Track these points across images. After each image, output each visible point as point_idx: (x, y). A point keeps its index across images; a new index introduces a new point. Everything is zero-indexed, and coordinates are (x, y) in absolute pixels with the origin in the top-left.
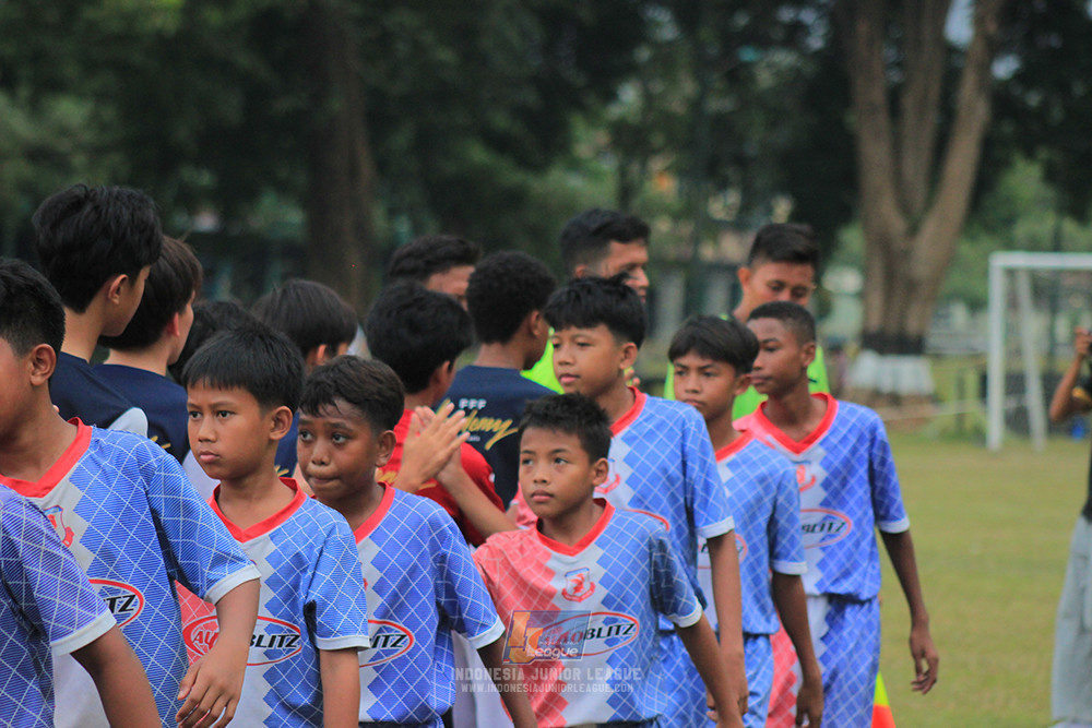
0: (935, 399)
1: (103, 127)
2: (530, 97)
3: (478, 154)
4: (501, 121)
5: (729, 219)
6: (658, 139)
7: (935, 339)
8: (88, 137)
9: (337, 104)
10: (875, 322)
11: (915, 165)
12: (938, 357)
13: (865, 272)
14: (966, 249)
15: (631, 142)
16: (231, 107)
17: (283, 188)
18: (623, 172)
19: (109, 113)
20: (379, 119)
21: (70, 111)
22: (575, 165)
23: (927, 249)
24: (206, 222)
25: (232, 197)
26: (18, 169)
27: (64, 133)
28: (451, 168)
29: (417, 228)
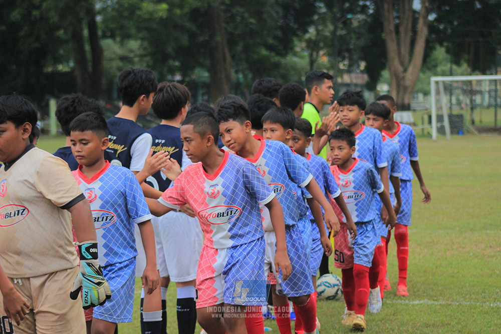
0: (415, 124)
1: (145, 49)
2: (279, 33)
3: (264, 52)
4: (270, 41)
5: (346, 68)
6: (321, 45)
7: (413, 105)
8: (138, 52)
9: (218, 38)
11: (405, 50)
12: (414, 111)
13: (390, 85)
14: (422, 76)
15: (313, 46)
16: (185, 40)
17: (202, 66)
18: (311, 55)
19: (146, 44)
20: (232, 42)
21: (134, 44)
22: (295, 54)
23: (409, 76)
24: (178, 77)
25: (185, 70)
26: (117, 63)
27: (131, 51)
28: (255, 57)
29: (245, 76)
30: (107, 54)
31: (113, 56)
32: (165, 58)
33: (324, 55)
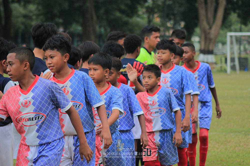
0: (216, 63)
1: (39, 10)
2: (129, 2)
3: (118, 14)
4: (123, 7)
5: (171, 26)
6: (156, 10)
7: (215, 51)
8: (36, 12)
9: (88, 5)
10: (203, 47)
11: (210, 14)
12: (216, 55)
13: (200, 37)
14: (221, 32)
15: (150, 11)
16: (66, 5)
17: (77, 22)
18: (149, 17)
19: (40, 7)
21: (32, 7)
22: (139, 16)
23: (213, 32)
24: (61, 30)
25: (66, 25)
26: (21, 20)
27: (31, 12)
28: (112, 17)
29: (105, 30)
31: (19, 15)
33: (157, 17)
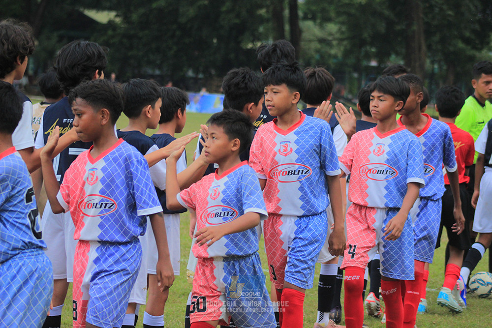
1: (342, 33)
2: (477, 27)
3: (461, 45)
4: (467, 34)
8: (338, 36)
9: (415, 27)
16: (382, 27)
17: (397, 54)
20: (428, 32)
21: (332, 27)
24: (374, 63)
25: (382, 56)
26: (315, 45)
27: (331, 34)
28: (451, 49)
29: (440, 67)
30: (305, 35)
31: (311, 38)
32: (363, 43)
